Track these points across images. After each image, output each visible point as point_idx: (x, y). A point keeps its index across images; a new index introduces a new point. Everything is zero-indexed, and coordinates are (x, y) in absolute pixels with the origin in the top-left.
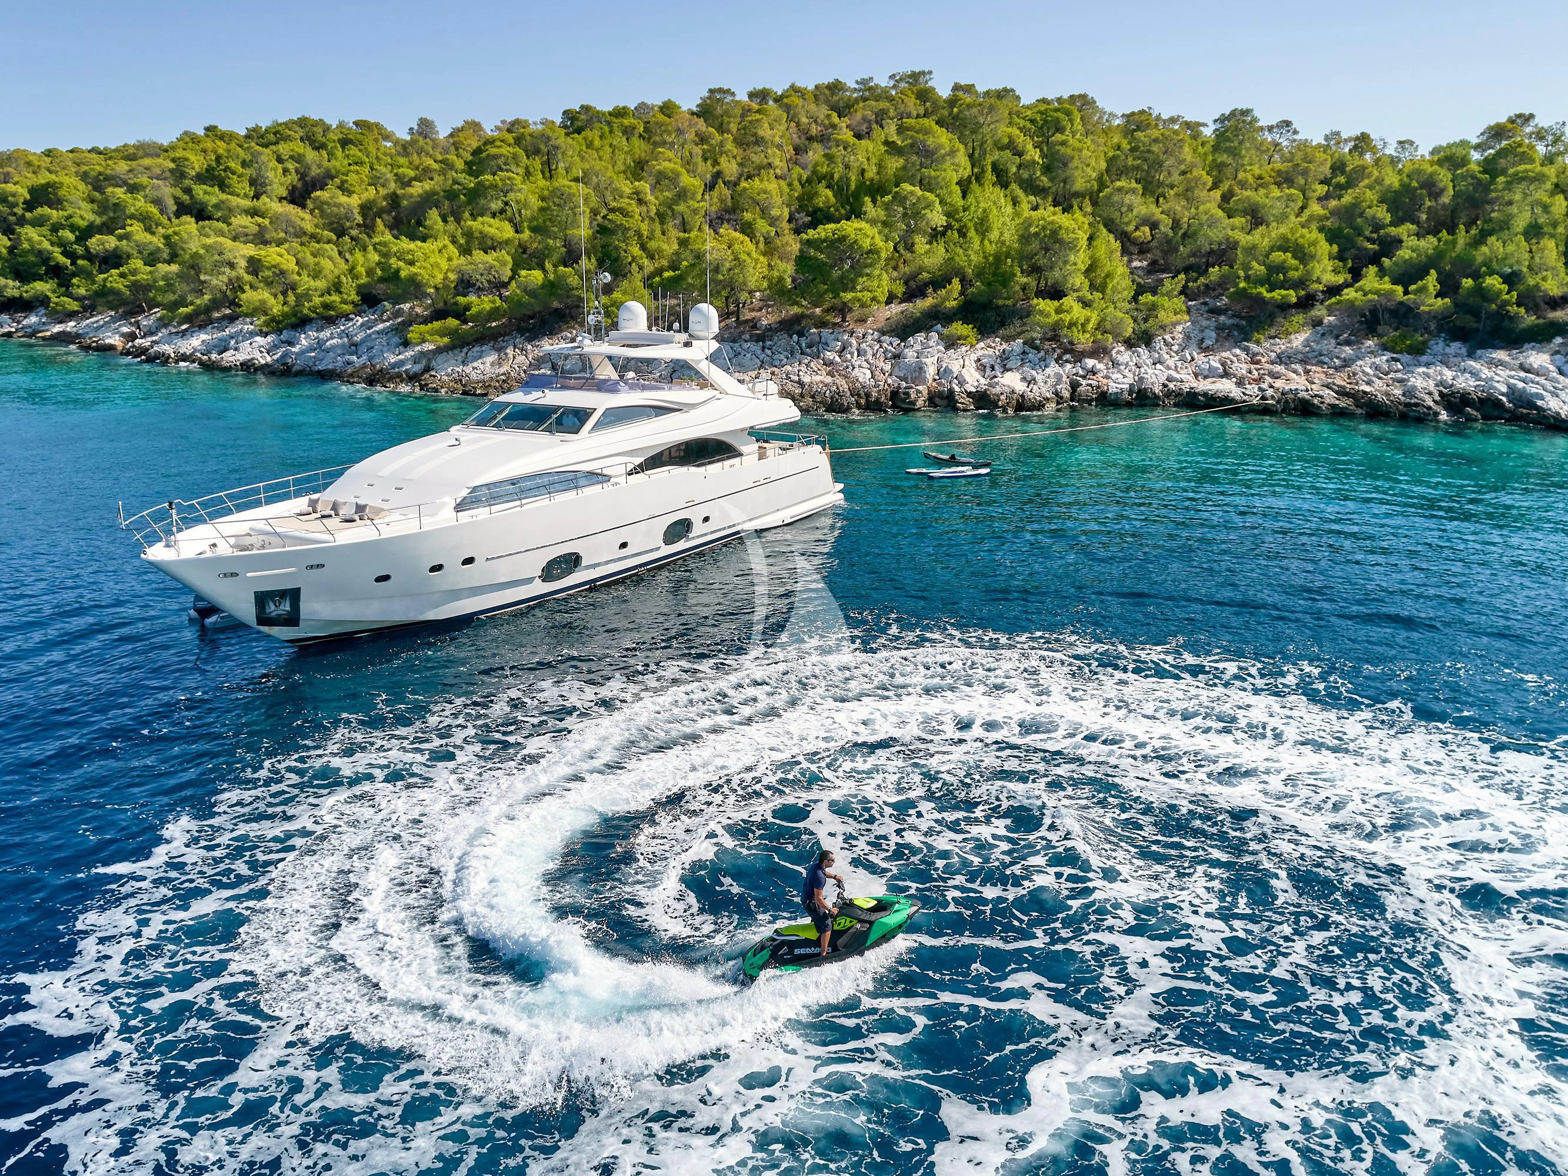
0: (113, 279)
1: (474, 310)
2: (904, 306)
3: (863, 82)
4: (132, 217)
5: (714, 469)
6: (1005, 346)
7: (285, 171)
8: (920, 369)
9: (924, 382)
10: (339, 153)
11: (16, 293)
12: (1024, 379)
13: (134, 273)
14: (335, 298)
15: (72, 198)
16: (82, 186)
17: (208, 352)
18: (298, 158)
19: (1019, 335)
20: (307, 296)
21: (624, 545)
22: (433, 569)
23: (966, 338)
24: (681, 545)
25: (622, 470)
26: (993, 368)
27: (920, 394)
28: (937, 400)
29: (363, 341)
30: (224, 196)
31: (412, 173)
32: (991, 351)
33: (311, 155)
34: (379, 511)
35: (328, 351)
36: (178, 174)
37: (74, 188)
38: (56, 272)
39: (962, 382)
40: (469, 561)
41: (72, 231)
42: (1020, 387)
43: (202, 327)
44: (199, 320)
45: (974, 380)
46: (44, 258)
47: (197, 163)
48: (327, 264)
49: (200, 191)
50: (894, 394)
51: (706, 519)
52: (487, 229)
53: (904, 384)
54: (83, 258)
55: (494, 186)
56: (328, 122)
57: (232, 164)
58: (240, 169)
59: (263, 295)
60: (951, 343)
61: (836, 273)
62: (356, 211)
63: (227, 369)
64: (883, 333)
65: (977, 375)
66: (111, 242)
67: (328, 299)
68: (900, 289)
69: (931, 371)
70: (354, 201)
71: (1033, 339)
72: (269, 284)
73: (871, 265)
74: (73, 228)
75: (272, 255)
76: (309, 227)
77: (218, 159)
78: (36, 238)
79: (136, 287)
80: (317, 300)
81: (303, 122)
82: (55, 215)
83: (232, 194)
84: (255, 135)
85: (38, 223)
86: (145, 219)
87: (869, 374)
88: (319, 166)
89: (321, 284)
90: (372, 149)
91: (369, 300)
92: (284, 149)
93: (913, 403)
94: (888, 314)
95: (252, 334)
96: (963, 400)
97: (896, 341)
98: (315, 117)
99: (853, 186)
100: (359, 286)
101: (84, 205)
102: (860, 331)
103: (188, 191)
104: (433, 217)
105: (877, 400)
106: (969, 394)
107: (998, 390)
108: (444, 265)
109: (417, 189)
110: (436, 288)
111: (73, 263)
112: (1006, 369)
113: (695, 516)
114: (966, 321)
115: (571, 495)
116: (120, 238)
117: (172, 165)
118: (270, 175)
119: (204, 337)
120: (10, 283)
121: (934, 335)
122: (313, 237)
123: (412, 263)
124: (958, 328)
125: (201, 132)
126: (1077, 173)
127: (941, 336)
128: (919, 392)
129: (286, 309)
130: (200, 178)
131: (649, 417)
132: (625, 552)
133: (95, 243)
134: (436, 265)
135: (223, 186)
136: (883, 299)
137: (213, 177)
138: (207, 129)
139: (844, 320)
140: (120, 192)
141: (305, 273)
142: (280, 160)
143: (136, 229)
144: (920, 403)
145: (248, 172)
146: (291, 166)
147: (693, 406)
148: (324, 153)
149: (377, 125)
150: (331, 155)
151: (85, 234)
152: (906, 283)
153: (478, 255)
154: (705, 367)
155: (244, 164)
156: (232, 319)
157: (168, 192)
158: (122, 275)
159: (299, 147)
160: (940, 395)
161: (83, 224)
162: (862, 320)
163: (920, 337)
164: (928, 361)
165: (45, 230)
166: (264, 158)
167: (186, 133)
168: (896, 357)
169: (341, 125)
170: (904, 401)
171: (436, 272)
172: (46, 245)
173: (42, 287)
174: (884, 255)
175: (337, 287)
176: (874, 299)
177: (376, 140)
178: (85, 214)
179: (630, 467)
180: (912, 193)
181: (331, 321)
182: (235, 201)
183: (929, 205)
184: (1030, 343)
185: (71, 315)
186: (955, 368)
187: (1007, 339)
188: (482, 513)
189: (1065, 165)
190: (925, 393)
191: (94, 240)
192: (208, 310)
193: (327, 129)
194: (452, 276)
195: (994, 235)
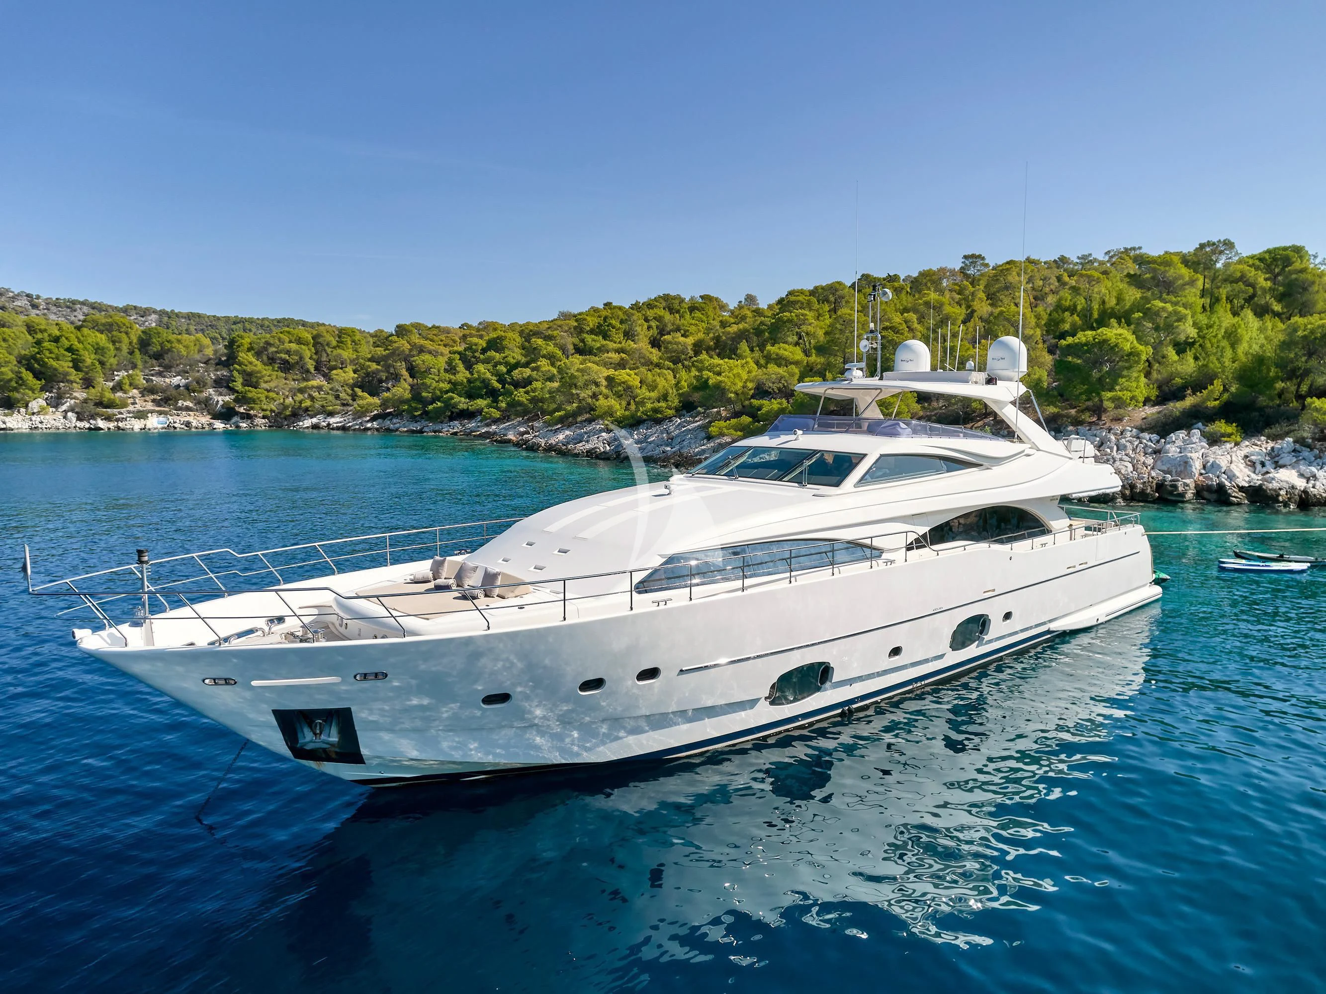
0: (520, 395)
1: (764, 410)
2: (1156, 409)
3: (1084, 257)
4: (544, 356)
5: (1022, 547)
6: (1271, 444)
7: (649, 328)
8: (1186, 463)
9: (1191, 476)
10: (688, 316)
11: (465, 407)
12: (1301, 475)
13: (534, 391)
14: (663, 404)
15: (510, 346)
16: (518, 339)
17: (568, 443)
18: (659, 319)
19: (1287, 434)
20: (642, 403)
21: (896, 651)
22: (587, 685)
23: (1229, 435)
24: (972, 651)
25: (901, 541)
26: (1263, 464)
27: (1187, 485)
28: (1206, 494)
29: (677, 436)
30: (604, 342)
31: (732, 320)
32: (1257, 449)
33: (668, 317)
34: (516, 584)
35: (650, 443)
36: (579, 330)
37: (514, 341)
38: (493, 394)
39: (1231, 477)
40: (651, 673)
41: (506, 367)
42: (1301, 484)
43: (569, 427)
44: (567, 421)
45: (1244, 476)
46: (485, 383)
47: (592, 322)
48: (662, 383)
49: (589, 338)
50: (1160, 486)
51: (1008, 616)
52: (782, 352)
53: (1169, 477)
54: (509, 384)
55: (790, 321)
56: (683, 296)
57: (613, 322)
58: (618, 325)
59: (613, 402)
60: (1214, 440)
61: (1095, 374)
62: (689, 348)
63: (577, 455)
64: (1142, 430)
65: (1247, 471)
66: (527, 372)
67: (657, 405)
68: (1154, 393)
69: (1197, 466)
70: (690, 341)
71: (1304, 439)
72: (619, 396)
73: (1128, 368)
74: (507, 364)
75: (623, 375)
76: (655, 359)
77: (605, 319)
78: (483, 370)
79: (534, 400)
80: (649, 406)
81: (666, 297)
82: (497, 356)
83: (611, 341)
84: (636, 307)
85: (486, 361)
86: (552, 358)
87: (1130, 466)
88: (673, 324)
89: (654, 395)
90: (711, 313)
91: (687, 407)
92: (650, 313)
93: (1182, 495)
94: (1143, 415)
95: (601, 431)
96: (1236, 496)
97: (1155, 437)
98: (673, 293)
99: (1096, 315)
100: (680, 395)
101: (517, 350)
102: (1118, 428)
103: (583, 341)
104: (744, 346)
105: (1143, 492)
106: (1241, 489)
107: (1275, 485)
108: (745, 376)
109: (734, 329)
110: (736, 394)
111: (503, 387)
112: (1278, 466)
113: (994, 611)
114: (1229, 421)
115: (823, 575)
116: (533, 369)
117: (576, 324)
118: (638, 329)
119: (568, 432)
120: (463, 399)
121: (1196, 433)
122: (658, 365)
123: (719, 374)
124: (1221, 426)
125: (601, 307)
126: (1317, 297)
127: (1203, 434)
128: (1186, 485)
129: (627, 413)
130: (592, 332)
131: (938, 471)
132: (897, 661)
133: (516, 373)
134: (738, 375)
135: (606, 337)
136: (1141, 399)
137: (602, 331)
138: (605, 305)
139: (1099, 419)
140: (540, 342)
141: (644, 387)
142: (646, 320)
143: (543, 363)
144: (1189, 495)
145: (623, 327)
146: (654, 324)
147: (996, 461)
148: (677, 316)
149: (717, 299)
150: (682, 317)
151: (513, 367)
152: (1159, 387)
153: (772, 368)
154: (1012, 415)
155: (622, 322)
156: (590, 421)
157: (570, 341)
158: (527, 393)
159: (660, 312)
160: (1209, 488)
161: (512, 361)
162: (1119, 419)
163: (1182, 434)
164: (1194, 455)
165: (489, 366)
166: (635, 318)
167: (592, 308)
168: (1156, 452)
169: (692, 298)
170: (1171, 493)
171: (737, 381)
172: (488, 375)
173: (481, 403)
174: (1144, 357)
175: (665, 397)
176: (1132, 398)
177: (715, 308)
178: (515, 355)
179: (912, 537)
180: (1163, 309)
181: (658, 422)
182: (611, 345)
183: (1181, 319)
184: (1300, 441)
185: (496, 421)
186: (1223, 462)
187: (1274, 438)
188: (677, 597)
189: (1305, 289)
190: (1192, 485)
191: (517, 371)
192: (575, 414)
193: (682, 301)
194: (750, 385)
195: (1242, 348)
